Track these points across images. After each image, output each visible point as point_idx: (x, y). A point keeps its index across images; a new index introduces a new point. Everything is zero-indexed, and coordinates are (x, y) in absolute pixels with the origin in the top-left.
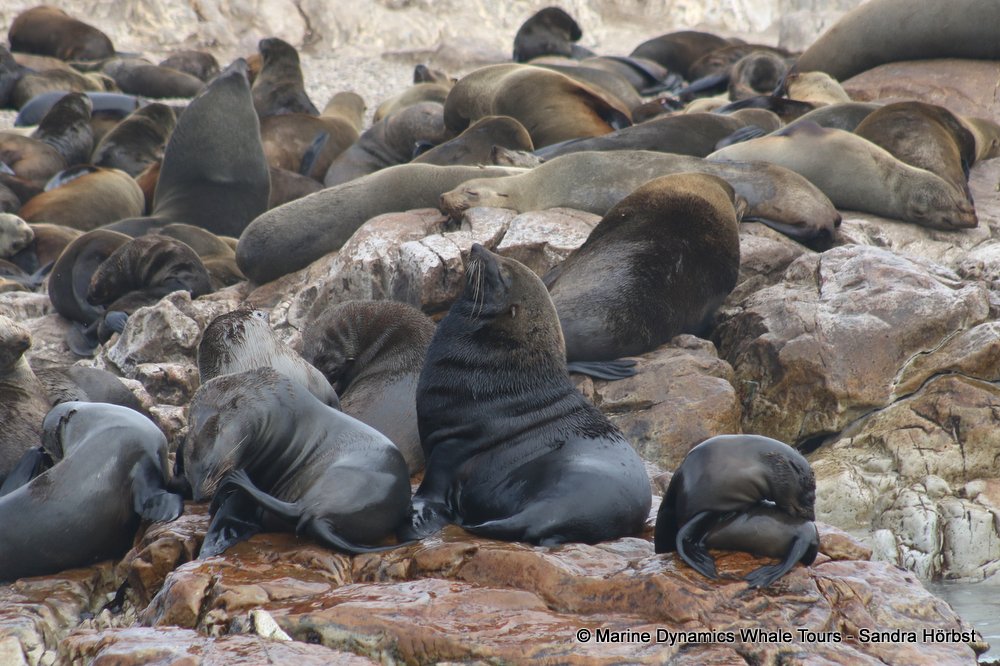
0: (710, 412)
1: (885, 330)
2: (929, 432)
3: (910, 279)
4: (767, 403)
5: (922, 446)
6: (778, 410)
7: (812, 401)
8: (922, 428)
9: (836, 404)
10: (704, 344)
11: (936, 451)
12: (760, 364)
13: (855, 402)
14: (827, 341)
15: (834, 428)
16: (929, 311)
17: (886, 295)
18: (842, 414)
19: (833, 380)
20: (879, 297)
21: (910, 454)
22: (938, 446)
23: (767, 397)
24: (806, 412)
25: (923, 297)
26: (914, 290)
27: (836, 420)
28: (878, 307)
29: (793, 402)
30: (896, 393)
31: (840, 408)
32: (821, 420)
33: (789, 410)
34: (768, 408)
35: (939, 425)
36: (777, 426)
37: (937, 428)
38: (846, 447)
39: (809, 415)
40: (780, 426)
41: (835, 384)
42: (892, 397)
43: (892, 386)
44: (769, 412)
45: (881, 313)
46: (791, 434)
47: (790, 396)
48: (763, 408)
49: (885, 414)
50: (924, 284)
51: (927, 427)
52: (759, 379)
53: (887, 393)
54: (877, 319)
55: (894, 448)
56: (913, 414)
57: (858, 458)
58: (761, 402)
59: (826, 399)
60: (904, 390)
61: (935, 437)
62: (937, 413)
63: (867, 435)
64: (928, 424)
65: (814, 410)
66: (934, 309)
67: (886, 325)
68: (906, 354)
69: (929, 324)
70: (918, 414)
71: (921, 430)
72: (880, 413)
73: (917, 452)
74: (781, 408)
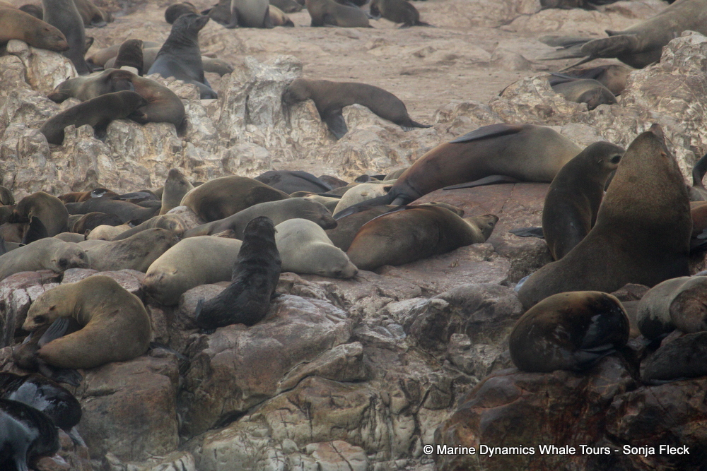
0: (150, 396)
1: (279, 347)
2: (291, 412)
3: (306, 316)
4: (204, 393)
5: (287, 421)
6: (209, 397)
7: (228, 392)
8: (289, 409)
9: (242, 394)
10: (168, 355)
11: (294, 424)
12: (202, 369)
13: (254, 393)
14: (239, 354)
15: (240, 409)
16: (309, 336)
17: (286, 326)
18: (246, 401)
19: (240, 379)
20: (282, 328)
21: (278, 425)
22: (297, 421)
23: (203, 389)
24: (225, 399)
25: (308, 328)
26: (305, 323)
27: (242, 404)
28: (279, 333)
29: (218, 392)
30: (281, 388)
31: (244, 397)
32: (233, 404)
33: (216, 398)
34: (204, 396)
35: (299, 407)
36: (209, 408)
37: (297, 409)
38: (246, 421)
39: (227, 401)
40: (211, 407)
41: (241, 381)
42: (279, 390)
43: (279, 383)
44: (204, 399)
45: (280, 338)
46: (217, 413)
47: (216, 389)
48: (200, 395)
49: (273, 401)
50: (315, 320)
51: (292, 409)
52: (202, 378)
53: (275, 388)
54: (275, 341)
55: (270, 421)
56: (287, 401)
57: (250, 428)
58: (200, 392)
59: (236, 391)
60: (286, 386)
61: (295, 416)
62: (299, 400)
63: (259, 414)
64: (293, 407)
65: (230, 397)
66: (313, 336)
67: (281, 344)
68: (292, 363)
69: (308, 345)
70: (290, 401)
71: (287, 411)
72: (270, 400)
73: (283, 424)
74: (211, 396)
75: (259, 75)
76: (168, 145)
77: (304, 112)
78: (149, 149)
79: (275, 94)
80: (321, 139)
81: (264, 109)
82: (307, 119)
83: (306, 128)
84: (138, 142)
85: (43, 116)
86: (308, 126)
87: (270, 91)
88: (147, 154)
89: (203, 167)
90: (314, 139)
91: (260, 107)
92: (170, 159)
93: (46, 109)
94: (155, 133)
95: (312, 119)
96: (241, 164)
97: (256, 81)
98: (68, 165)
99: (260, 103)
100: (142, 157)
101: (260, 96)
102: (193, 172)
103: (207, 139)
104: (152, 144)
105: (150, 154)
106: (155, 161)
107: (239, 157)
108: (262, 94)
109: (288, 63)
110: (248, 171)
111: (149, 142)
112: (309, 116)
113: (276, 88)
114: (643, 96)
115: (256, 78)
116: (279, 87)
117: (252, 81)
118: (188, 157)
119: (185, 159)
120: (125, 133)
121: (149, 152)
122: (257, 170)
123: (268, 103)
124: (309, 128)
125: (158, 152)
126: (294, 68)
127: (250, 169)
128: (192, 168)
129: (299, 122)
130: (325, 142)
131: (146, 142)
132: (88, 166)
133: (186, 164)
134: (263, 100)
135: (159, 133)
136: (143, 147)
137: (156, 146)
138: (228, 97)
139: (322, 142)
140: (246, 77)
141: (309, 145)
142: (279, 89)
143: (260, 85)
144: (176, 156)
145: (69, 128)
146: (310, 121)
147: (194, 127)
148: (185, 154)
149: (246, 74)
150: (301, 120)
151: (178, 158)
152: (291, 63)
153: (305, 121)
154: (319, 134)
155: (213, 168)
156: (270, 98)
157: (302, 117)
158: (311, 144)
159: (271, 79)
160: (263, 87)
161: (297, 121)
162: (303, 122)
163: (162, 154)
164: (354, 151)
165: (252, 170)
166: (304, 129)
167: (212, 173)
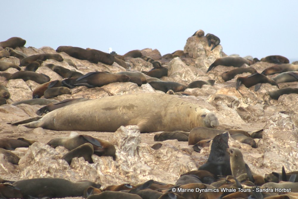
75: (129, 134)
76: (113, 165)
77: (145, 150)
78: (106, 167)
79: (135, 142)
80: (155, 161)
81: (130, 149)
82: (147, 153)
83: (147, 157)
84: (101, 164)
85: (51, 154)
86: (148, 156)
87: (133, 141)
88: (105, 169)
89: (130, 174)
90: (152, 162)
91: (129, 148)
92: (115, 171)
93: (51, 151)
94: (108, 160)
95: (150, 153)
96: (141, 173)
97: (128, 137)
98: (84, 175)
99: (129, 146)
100: (103, 171)
101: (129, 143)
102: (125, 177)
103: (125, 162)
104: (107, 165)
105: (106, 169)
106: (109, 172)
107: (139, 169)
108: (130, 142)
109: (135, 129)
110: (144, 176)
111: (106, 164)
112: (148, 152)
113: (136, 140)
114: (276, 140)
115: (128, 135)
116: (137, 139)
117: (126, 137)
118: (122, 170)
119: (121, 171)
120: (96, 160)
121: (106, 168)
122: (148, 175)
123: (132, 146)
124: (148, 157)
125: (110, 168)
126: (137, 131)
127: (145, 175)
128: (125, 175)
129: (143, 155)
130: (157, 163)
131: (104, 164)
132: (96, 175)
133: (122, 174)
134: (130, 145)
135: (109, 160)
136: (103, 167)
137: (109, 166)
138: (120, 144)
139: (156, 163)
140: (122, 135)
141: (150, 164)
142: (137, 140)
143: (130, 138)
144: (117, 170)
145: (75, 158)
146: (149, 154)
147: (118, 157)
148: (121, 169)
149: (122, 134)
150: (144, 154)
151: (118, 171)
152: (136, 129)
153: (146, 154)
154: (153, 159)
155: (133, 175)
156: (133, 144)
157: (145, 152)
158: (151, 164)
159: (133, 136)
160: (130, 140)
161: (142, 154)
162: (145, 155)
163: (112, 169)
164: (184, 166)
165: (146, 175)
166: (146, 157)
167: (133, 177)
